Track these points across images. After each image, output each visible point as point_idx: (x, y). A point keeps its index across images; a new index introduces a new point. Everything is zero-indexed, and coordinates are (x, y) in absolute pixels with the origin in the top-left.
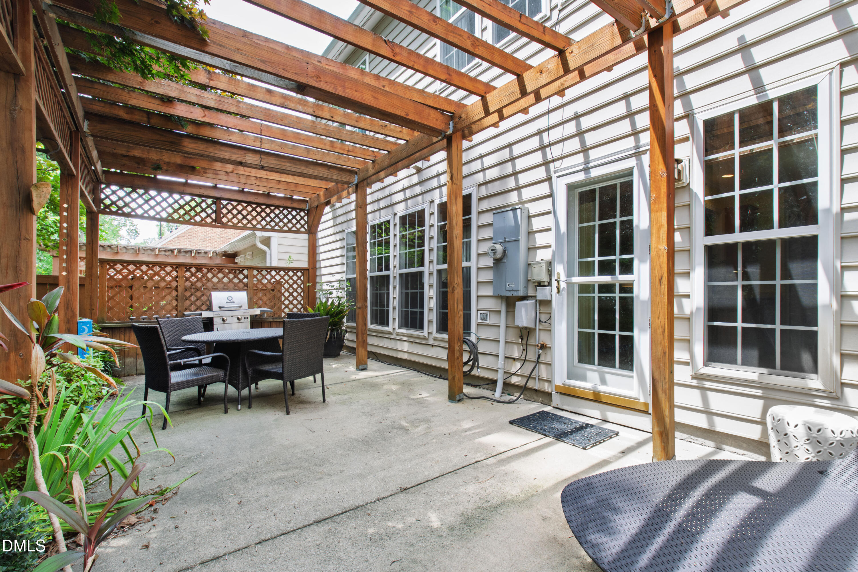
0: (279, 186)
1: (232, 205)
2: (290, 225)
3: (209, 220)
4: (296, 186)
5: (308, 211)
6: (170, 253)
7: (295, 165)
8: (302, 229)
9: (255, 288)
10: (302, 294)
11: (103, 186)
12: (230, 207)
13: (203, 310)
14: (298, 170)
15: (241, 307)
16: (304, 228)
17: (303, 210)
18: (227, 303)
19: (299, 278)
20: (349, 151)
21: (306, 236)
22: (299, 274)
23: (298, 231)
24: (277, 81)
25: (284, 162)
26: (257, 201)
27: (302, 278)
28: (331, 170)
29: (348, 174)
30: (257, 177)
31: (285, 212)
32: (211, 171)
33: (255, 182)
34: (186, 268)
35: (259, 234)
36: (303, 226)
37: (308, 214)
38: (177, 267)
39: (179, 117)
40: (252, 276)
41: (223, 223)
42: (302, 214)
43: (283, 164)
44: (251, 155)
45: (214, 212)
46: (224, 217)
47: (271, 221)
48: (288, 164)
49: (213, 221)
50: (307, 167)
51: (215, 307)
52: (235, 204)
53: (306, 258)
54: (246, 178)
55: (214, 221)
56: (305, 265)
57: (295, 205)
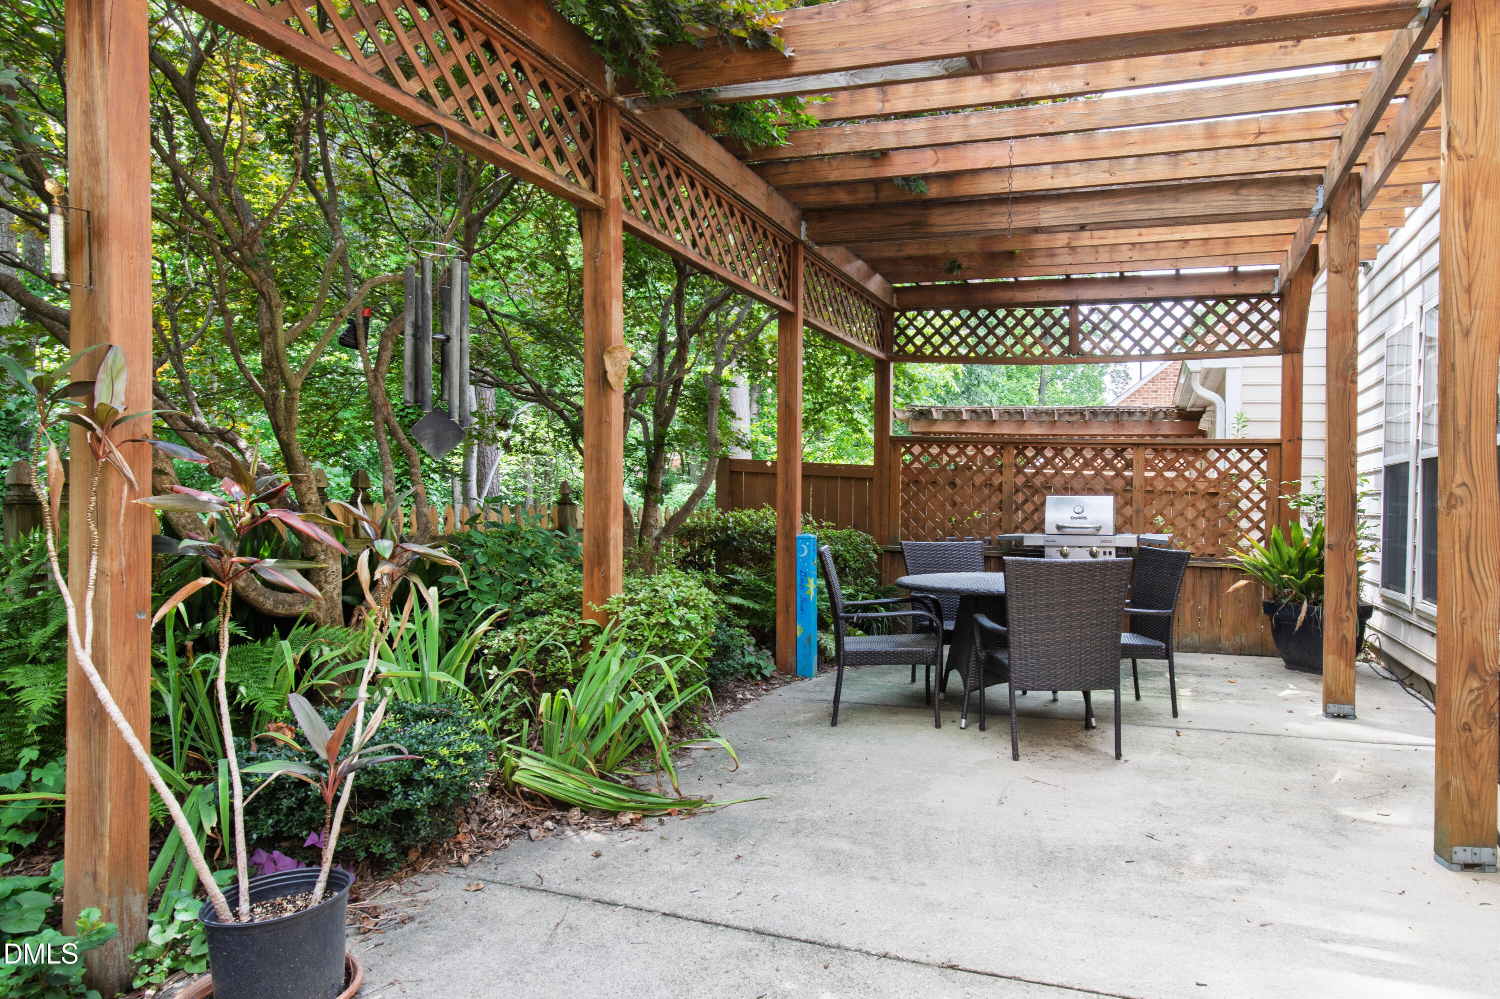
0: (1185, 253)
1: (1100, 311)
2: (1232, 339)
3: (1056, 350)
4: (1227, 244)
5: (1280, 295)
6: (1078, 416)
7: (1148, 203)
8: (1266, 345)
9: (1149, 488)
10: (1263, 505)
11: (897, 314)
12: (1095, 318)
13: (1025, 532)
14: (1154, 215)
15: (1098, 529)
16: (1271, 341)
17: (1267, 297)
18: (1073, 518)
19: (1256, 465)
20: (1260, 134)
21: (1278, 360)
22: (1256, 455)
23: (1254, 351)
24: (924, 69)
25: (1121, 203)
26: (1151, 294)
27: (1264, 466)
28: (1244, 191)
29: (1296, 188)
30: (1133, 244)
31: (1221, 308)
32: (1043, 253)
33: (1130, 254)
34: (1017, 448)
35: (1193, 365)
36: (1266, 336)
37: (1279, 306)
38: (1002, 448)
39: (906, 178)
40: (1142, 463)
41: (1083, 354)
42: (1265, 306)
43: (1119, 208)
44: (1049, 208)
45: (1067, 332)
46: (1084, 339)
47: (1185, 336)
48: (1131, 207)
49: (1063, 352)
50: (1176, 201)
51: (1050, 527)
52: (1105, 308)
53: (1276, 413)
54: (1111, 252)
55: (1067, 350)
56: (1274, 433)
57: (1243, 288)
